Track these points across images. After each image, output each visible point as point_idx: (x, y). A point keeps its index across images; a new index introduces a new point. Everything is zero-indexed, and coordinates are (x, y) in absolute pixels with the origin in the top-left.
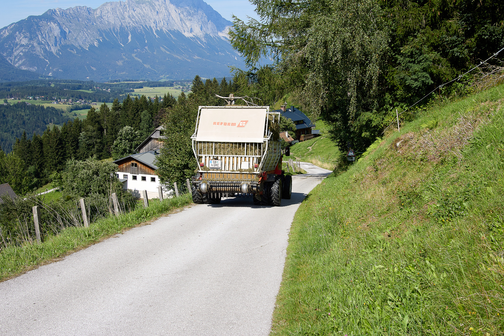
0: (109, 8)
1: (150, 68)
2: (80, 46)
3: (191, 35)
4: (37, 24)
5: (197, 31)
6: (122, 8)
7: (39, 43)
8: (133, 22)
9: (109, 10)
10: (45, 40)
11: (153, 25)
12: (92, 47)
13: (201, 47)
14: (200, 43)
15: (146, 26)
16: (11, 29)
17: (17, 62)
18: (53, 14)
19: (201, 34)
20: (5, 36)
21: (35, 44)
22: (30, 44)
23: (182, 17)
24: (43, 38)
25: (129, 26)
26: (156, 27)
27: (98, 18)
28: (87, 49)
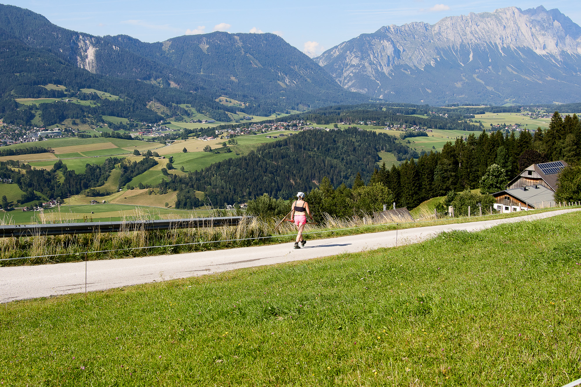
0: (449, 23)
1: (494, 90)
2: (415, 66)
3: (544, 52)
4: (369, 43)
5: (552, 47)
6: (463, 23)
7: (371, 63)
8: (476, 39)
9: (449, 25)
10: (377, 59)
11: (498, 41)
12: (428, 66)
13: (556, 66)
14: (554, 62)
15: (490, 42)
16: (342, 48)
17: (346, 83)
18: (387, 32)
19: (556, 51)
20: (335, 55)
21: (366, 64)
22: (361, 64)
23: (534, 32)
24: (375, 57)
25: (471, 43)
26: (503, 44)
27: (436, 34)
28: (423, 70)
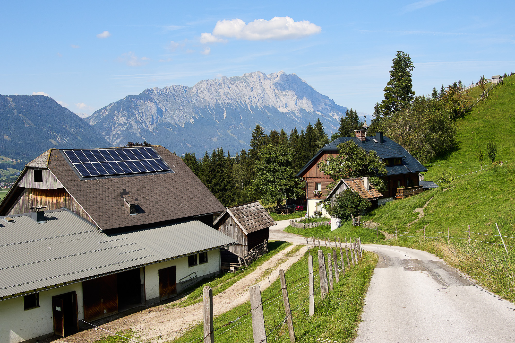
0: (204, 85)
1: (245, 143)
2: (176, 124)
3: (286, 110)
4: (135, 103)
5: (292, 106)
6: (217, 86)
7: (137, 122)
8: (228, 99)
9: (205, 88)
10: (142, 118)
11: (247, 101)
12: (188, 124)
13: (296, 122)
14: (295, 118)
15: (241, 102)
16: (111, 109)
17: (115, 140)
18: (150, 94)
19: (296, 109)
20: (104, 115)
21: (132, 122)
22: (128, 122)
23: (277, 93)
24: (140, 116)
25: (224, 103)
26: (251, 103)
27: (194, 96)
28: (183, 127)
